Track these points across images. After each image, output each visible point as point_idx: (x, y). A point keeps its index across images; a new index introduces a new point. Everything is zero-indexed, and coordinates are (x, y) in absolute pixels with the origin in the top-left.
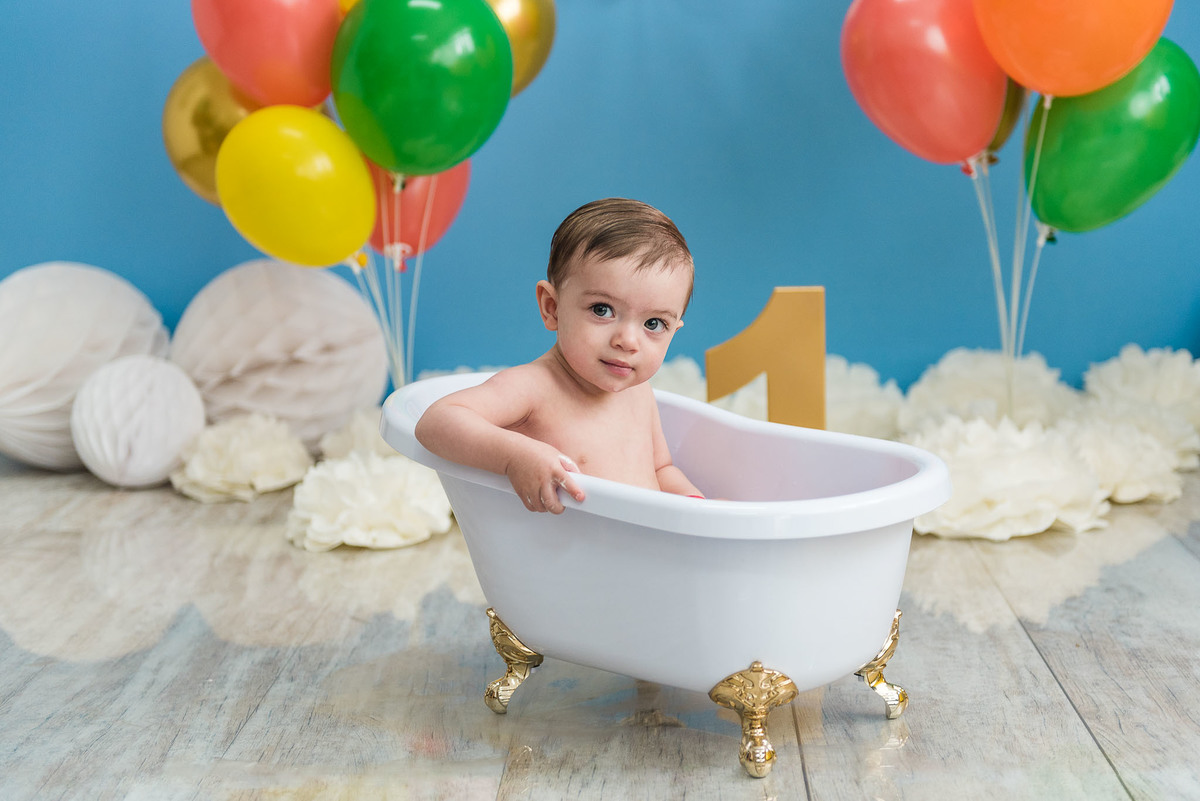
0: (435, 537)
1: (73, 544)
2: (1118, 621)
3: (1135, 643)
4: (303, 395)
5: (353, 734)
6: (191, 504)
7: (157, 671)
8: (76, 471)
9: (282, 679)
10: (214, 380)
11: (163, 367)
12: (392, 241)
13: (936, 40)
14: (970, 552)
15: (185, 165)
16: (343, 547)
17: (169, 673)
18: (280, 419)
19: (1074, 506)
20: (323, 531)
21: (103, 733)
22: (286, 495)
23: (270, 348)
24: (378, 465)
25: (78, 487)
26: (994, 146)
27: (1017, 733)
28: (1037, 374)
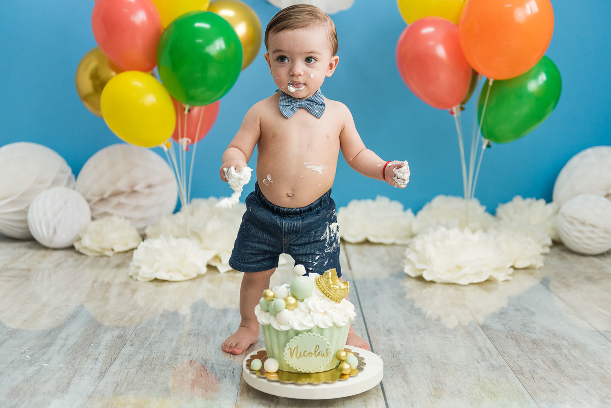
0: (200, 276)
1: (26, 275)
2: (524, 325)
3: (534, 336)
4: (137, 207)
5: (162, 374)
6: (83, 257)
7: (66, 339)
8: (29, 240)
9: (127, 345)
10: (96, 199)
11: (72, 192)
12: (182, 137)
13: (441, 51)
14: (451, 290)
15: (86, 98)
16: (156, 280)
17: (72, 341)
18: (126, 218)
19: (497, 269)
20: (146, 272)
21: (39, 371)
22: (128, 254)
23: (122, 185)
24: (173, 242)
25: (30, 247)
26: (463, 103)
27: (486, 381)
28: (476, 208)
